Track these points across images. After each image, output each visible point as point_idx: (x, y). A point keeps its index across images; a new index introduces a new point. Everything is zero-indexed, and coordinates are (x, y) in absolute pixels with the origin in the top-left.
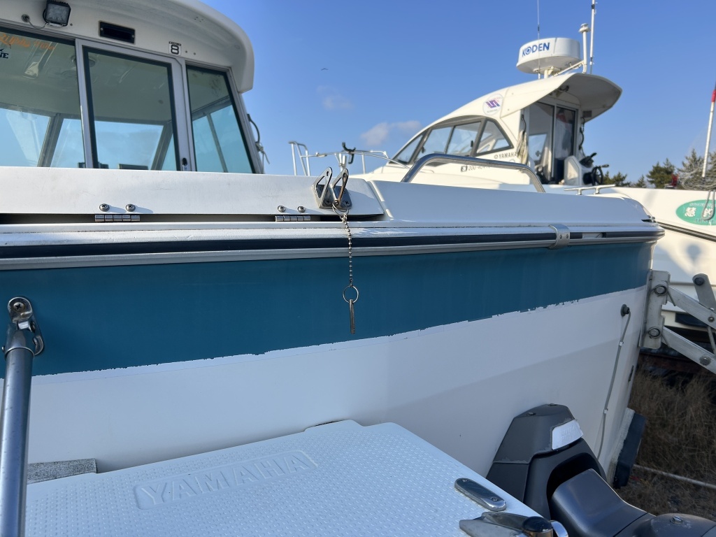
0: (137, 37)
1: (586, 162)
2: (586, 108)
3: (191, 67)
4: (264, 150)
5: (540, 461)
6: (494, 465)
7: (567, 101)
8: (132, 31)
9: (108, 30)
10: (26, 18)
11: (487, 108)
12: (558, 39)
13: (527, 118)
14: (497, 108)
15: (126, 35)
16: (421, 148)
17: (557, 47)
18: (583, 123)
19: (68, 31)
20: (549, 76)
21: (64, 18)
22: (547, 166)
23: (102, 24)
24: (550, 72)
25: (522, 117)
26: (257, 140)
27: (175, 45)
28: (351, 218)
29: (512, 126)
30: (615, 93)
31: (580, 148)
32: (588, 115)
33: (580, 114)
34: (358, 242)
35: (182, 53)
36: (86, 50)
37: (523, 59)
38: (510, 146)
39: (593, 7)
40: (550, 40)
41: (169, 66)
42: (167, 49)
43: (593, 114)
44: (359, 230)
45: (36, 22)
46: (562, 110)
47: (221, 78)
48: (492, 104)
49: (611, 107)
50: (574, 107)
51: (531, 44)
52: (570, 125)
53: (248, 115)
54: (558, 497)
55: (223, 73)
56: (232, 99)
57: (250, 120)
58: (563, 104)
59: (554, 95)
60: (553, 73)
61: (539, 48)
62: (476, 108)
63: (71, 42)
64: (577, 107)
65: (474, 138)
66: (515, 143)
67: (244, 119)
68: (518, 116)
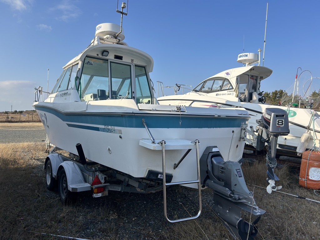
0: (123, 58)
1: (260, 94)
2: (261, 76)
3: (136, 66)
4: (155, 89)
5: (210, 154)
6: (203, 154)
7: (254, 73)
8: (122, 57)
9: (117, 57)
10: (98, 55)
11: (226, 75)
12: (250, 53)
13: (239, 80)
14: (229, 75)
15: (120, 58)
16: (203, 87)
17: (250, 56)
18: (260, 81)
19: (107, 58)
20: (248, 65)
21: (107, 55)
22: (246, 95)
23: (115, 56)
24: (248, 63)
25: (237, 79)
26: (152, 86)
27: (132, 60)
28: (181, 111)
29: (233, 82)
30: (271, 72)
31: (259, 89)
32: (262, 78)
33: (259, 78)
34: (182, 115)
35: (134, 62)
36: (111, 62)
37: (239, 59)
38: (233, 88)
39: (265, 41)
40: (248, 54)
41: (130, 66)
42: (130, 61)
43: (263, 78)
44: (182, 113)
45: (100, 56)
46: (252, 76)
47: (144, 68)
48: (228, 74)
49: (269, 76)
50: (257, 75)
51: (241, 54)
52: (255, 81)
53: (151, 79)
54: (213, 159)
55: (144, 67)
56: (146, 74)
57: (151, 81)
58: (253, 74)
59: (249, 72)
60: (249, 64)
61: (244, 56)
62: (222, 74)
63: (107, 60)
64: (258, 75)
65: (221, 85)
66: (234, 88)
67: (149, 80)
68: (235, 78)
